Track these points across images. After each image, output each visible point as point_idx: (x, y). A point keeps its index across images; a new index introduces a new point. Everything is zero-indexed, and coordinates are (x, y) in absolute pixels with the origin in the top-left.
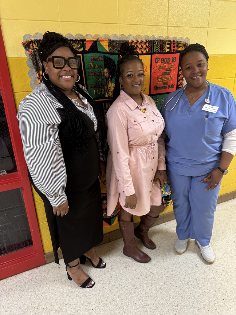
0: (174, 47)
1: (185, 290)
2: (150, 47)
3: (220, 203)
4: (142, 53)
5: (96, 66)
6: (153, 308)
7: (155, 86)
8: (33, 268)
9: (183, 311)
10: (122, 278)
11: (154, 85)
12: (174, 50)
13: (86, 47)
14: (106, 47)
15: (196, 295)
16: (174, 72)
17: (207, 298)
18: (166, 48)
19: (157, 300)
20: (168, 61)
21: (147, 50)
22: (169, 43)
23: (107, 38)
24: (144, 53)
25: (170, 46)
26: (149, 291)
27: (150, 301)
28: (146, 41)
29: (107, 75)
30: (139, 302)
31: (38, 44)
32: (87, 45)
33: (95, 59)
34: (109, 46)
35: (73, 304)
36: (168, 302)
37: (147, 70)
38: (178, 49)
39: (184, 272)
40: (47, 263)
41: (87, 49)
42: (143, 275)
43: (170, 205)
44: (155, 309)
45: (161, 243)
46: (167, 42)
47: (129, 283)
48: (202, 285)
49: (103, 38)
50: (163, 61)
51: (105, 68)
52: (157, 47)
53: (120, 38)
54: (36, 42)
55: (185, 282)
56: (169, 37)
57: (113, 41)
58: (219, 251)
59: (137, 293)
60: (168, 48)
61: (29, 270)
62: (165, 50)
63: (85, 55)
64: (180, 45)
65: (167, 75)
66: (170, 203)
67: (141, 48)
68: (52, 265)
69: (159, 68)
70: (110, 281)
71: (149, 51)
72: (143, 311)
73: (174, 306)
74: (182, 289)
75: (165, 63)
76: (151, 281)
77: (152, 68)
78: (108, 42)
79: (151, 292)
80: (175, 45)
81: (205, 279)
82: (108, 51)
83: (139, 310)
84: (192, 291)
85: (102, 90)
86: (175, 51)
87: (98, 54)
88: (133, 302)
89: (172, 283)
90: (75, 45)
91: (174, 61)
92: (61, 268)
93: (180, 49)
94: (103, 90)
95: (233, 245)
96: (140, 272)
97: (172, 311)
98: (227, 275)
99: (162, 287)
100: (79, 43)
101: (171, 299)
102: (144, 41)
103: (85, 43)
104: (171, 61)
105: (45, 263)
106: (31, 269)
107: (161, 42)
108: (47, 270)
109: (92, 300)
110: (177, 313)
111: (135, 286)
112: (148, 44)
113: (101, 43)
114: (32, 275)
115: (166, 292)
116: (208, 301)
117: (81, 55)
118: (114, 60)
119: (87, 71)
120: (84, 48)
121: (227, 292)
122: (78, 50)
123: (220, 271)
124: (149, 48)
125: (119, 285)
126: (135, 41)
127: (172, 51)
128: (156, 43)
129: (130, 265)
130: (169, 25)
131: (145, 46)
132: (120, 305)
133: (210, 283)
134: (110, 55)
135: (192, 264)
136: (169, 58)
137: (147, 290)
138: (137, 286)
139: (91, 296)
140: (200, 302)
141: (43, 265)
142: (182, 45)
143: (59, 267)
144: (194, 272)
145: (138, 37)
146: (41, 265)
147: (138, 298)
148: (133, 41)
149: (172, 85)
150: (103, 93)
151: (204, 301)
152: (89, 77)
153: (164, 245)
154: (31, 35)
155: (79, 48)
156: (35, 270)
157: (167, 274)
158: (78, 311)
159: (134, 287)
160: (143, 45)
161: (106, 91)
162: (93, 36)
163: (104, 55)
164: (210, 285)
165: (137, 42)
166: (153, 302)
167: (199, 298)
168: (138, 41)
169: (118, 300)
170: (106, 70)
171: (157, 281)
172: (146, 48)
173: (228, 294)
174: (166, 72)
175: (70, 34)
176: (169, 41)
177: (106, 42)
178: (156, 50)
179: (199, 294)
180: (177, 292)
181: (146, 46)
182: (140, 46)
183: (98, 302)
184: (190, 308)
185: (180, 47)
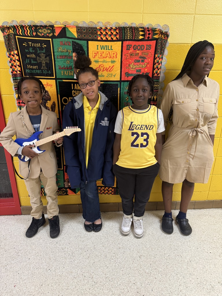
0: (149, 34)
1: (113, 273)
2: (121, 34)
3: (210, 208)
4: (111, 39)
5: (64, 50)
6: (75, 276)
7: (127, 73)
8: (11, 215)
9: (99, 289)
10: (68, 244)
11: (125, 72)
12: (149, 37)
13: (55, 33)
14: (74, 32)
15: (120, 281)
16: (149, 60)
17: (128, 288)
18: (139, 35)
19: (83, 271)
20: (141, 48)
21: (118, 37)
22: (142, 30)
23: (76, 24)
24: (114, 39)
25: (144, 33)
26: (82, 262)
27: (77, 270)
28: (116, 28)
29: (76, 59)
30: (68, 267)
31: (14, 29)
32: (56, 31)
33: (64, 43)
34: (77, 32)
35: (19, 249)
36: (91, 276)
37: (117, 56)
38: (154, 37)
39: (125, 258)
40: (23, 214)
41: (56, 34)
42: (86, 248)
44: (76, 277)
46: (140, 29)
47: (70, 250)
48: (133, 275)
49: (71, 25)
50: (135, 48)
51: (73, 52)
52: (129, 34)
53: (88, 25)
54: (12, 28)
55: (119, 266)
56: (142, 24)
57: (81, 27)
58: (174, 251)
59: (70, 260)
60: (142, 35)
61: (8, 215)
62: (138, 38)
63: (54, 40)
64: (156, 32)
65: (140, 63)
67: (111, 35)
69: (131, 54)
70: (57, 243)
71: (119, 38)
72: (65, 275)
73: (94, 282)
74: (111, 271)
75: (139, 50)
76: (90, 254)
77: (123, 55)
78: (76, 28)
79: (83, 264)
80: (150, 32)
81: (140, 272)
82: (76, 37)
83: (63, 273)
84: (119, 277)
85: (70, 72)
86: (150, 39)
87: (66, 40)
88: (62, 265)
89: (107, 263)
90: (46, 30)
91: (149, 48)
92: (29, 221)
93: (156, 37)
94: (72, 72)
95: (193, 251)
96: (86, 245)
97: (89, 286)
98: (164, 276)
99: (95, 263)
100: (49, 29)
101: (95, 275)
102: (114, 28)
103: (55, 29)
104: (145, 48)
105: (21, 214)
106: (10, 215)
107: (134, 30)
108: (20, 219)
109: (34, 252)
110: (92, 289)
111: (74, 254)
112: (119, 31)
113: (69, 29)
114: (8, 219)
115: (95, 268)
116: (127, 291)
117: (50, 39)
118: (82, 46)
119: (55, 54)
120: (53, 34)
121: (152, 290)
122: (48, 35)
123: (161, 270)
124: (119, 34)
125: (62, 248)
126: (103, 28)
127: (147, 39)
128: (128, 30)
129: (82, 236)
130: (144, 12)
131: (115, 32)
132: (51, 263)
133: (142, 276)
134: (78, 40)
135: (137, 254)
136: (144, 46)
137: (81, 260)
138: (75, 255)
139: (35, 248)
140: (119, 288)
141: (19, 215)
142: (159, 32)
144: (133, 262)
145: (108, 24)
146: (17, 215)
147: (69, 264)
148: (101, 28)
149: (147, 73)
150: (72, 74)
151: (124, 289)
152: (58, 60)
154: (8, 22)
155: (49, 33)
156: (12, 216)
157: (107, 254)
158: (19, 256)
159: (72, 254)
160: (112, 32)
161: (75, 73)
162: (62, 23)
163: (73, 40)
164: (140, 278)
165: (105, 28)
166: (78, 272)
167: (121, 285)
168: (107, 28)
169: (52, 259)
170: (74, 54)
171: (94, 257)
172: (116, 35)
173: (152, 293)
174: (139, 59)
175: (41, 21)
176: (142, 28)
177: (74, 28)
178: (128, 37)
179: (124, 282)
180: (105, 272)
181: (117, 33)
182: (104, 33)
183: (37, 254)
184: (106, 289)
185: (157, 34)
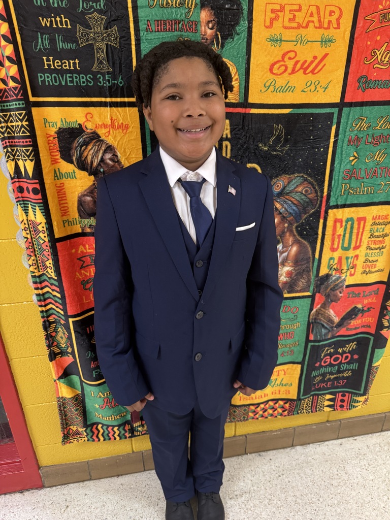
7: (362, 77)
11: (359, 75)
37: (341, 21)
40: (46, 486)
43: (360, 407)
45: (321, 500)
51: (203, 6)
66: (361, 403)
68: (53, 494)
69: (385, 16)
77: (359, 18)
108: (41, 505)
114: (7, 510)
141: (37, 489)
143: (68, 504)
153: (328, 509)
156: (18, 496)
170: (204, 15)
